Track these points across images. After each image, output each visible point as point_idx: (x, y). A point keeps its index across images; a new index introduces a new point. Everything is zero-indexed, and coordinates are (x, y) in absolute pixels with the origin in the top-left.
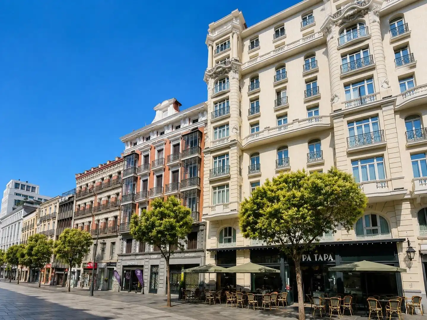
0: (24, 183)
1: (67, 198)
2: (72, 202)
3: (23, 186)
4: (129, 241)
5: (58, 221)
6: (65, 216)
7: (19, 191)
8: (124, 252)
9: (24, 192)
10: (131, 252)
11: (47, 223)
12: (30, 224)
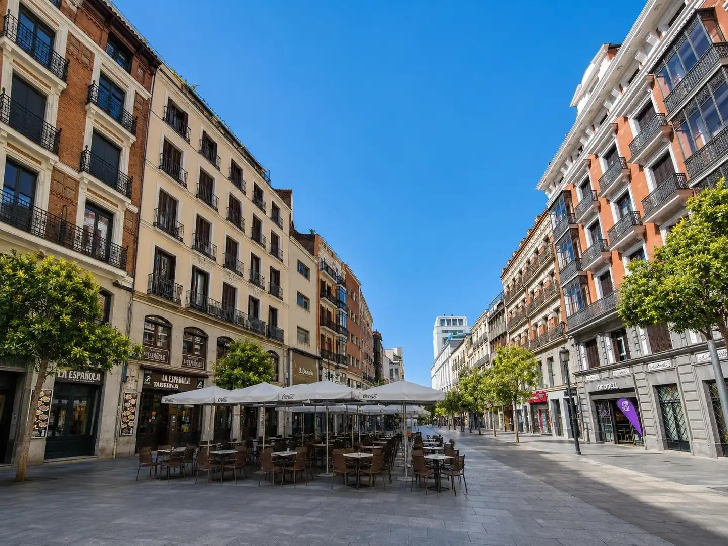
0: (451, 317)
1: (495, 307)
2: (503, 311)
3: (449, 321)
4: (591, 345)
5: (491, 343)
6: (499, 331)
7: (446, 328)
8: (585, 367)
9: (452, 328)
10: (598, 364)
11: (480, 350)
12: (460, 359)
